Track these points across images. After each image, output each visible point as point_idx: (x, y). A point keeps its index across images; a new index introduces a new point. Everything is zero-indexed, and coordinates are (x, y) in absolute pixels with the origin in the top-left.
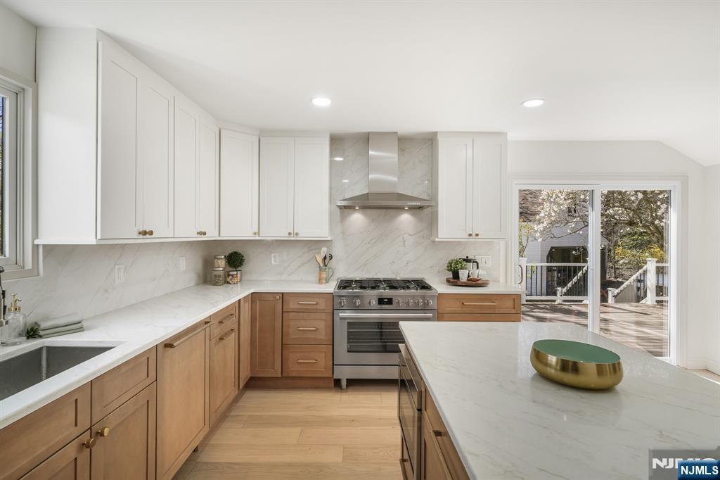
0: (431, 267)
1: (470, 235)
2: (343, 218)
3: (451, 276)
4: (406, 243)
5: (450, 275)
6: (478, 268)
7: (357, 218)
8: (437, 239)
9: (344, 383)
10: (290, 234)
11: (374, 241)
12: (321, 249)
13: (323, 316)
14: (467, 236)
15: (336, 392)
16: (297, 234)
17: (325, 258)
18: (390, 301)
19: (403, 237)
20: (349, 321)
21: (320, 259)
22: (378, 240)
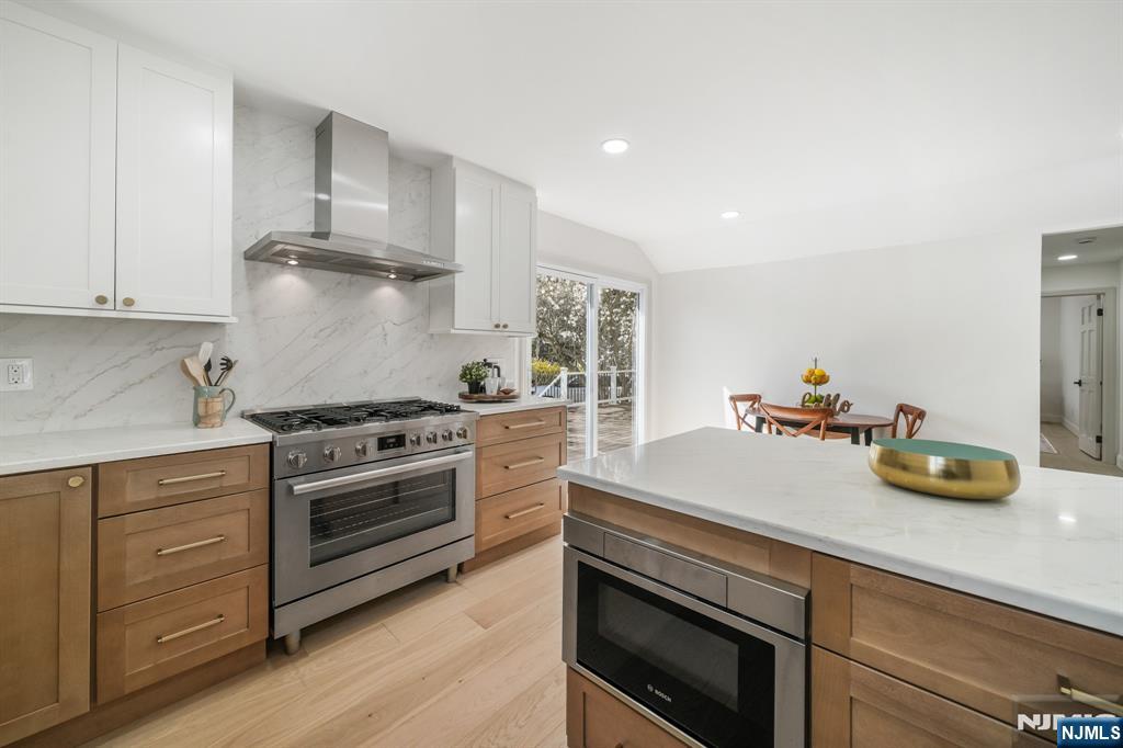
0: (428, 378)
1: (497, 326)
2: (253, 283)
3: (467, 390)
4: (388, 338)
5: (465, 388)
6: (499, 375)
7: (289, 284)
8: (453, 331)
9: (294, 641)
10: (101, 300)
11: (328, 331)
12: (199, 345)
13: (243, 501)
14: (492, 327)
15: (276, 667)
16: (129, 302)
17: (208, 367)
18: (399, 440)
19: (384, 329)
20: (313, 498)
21: (196, 369)
22: (334, 332)
